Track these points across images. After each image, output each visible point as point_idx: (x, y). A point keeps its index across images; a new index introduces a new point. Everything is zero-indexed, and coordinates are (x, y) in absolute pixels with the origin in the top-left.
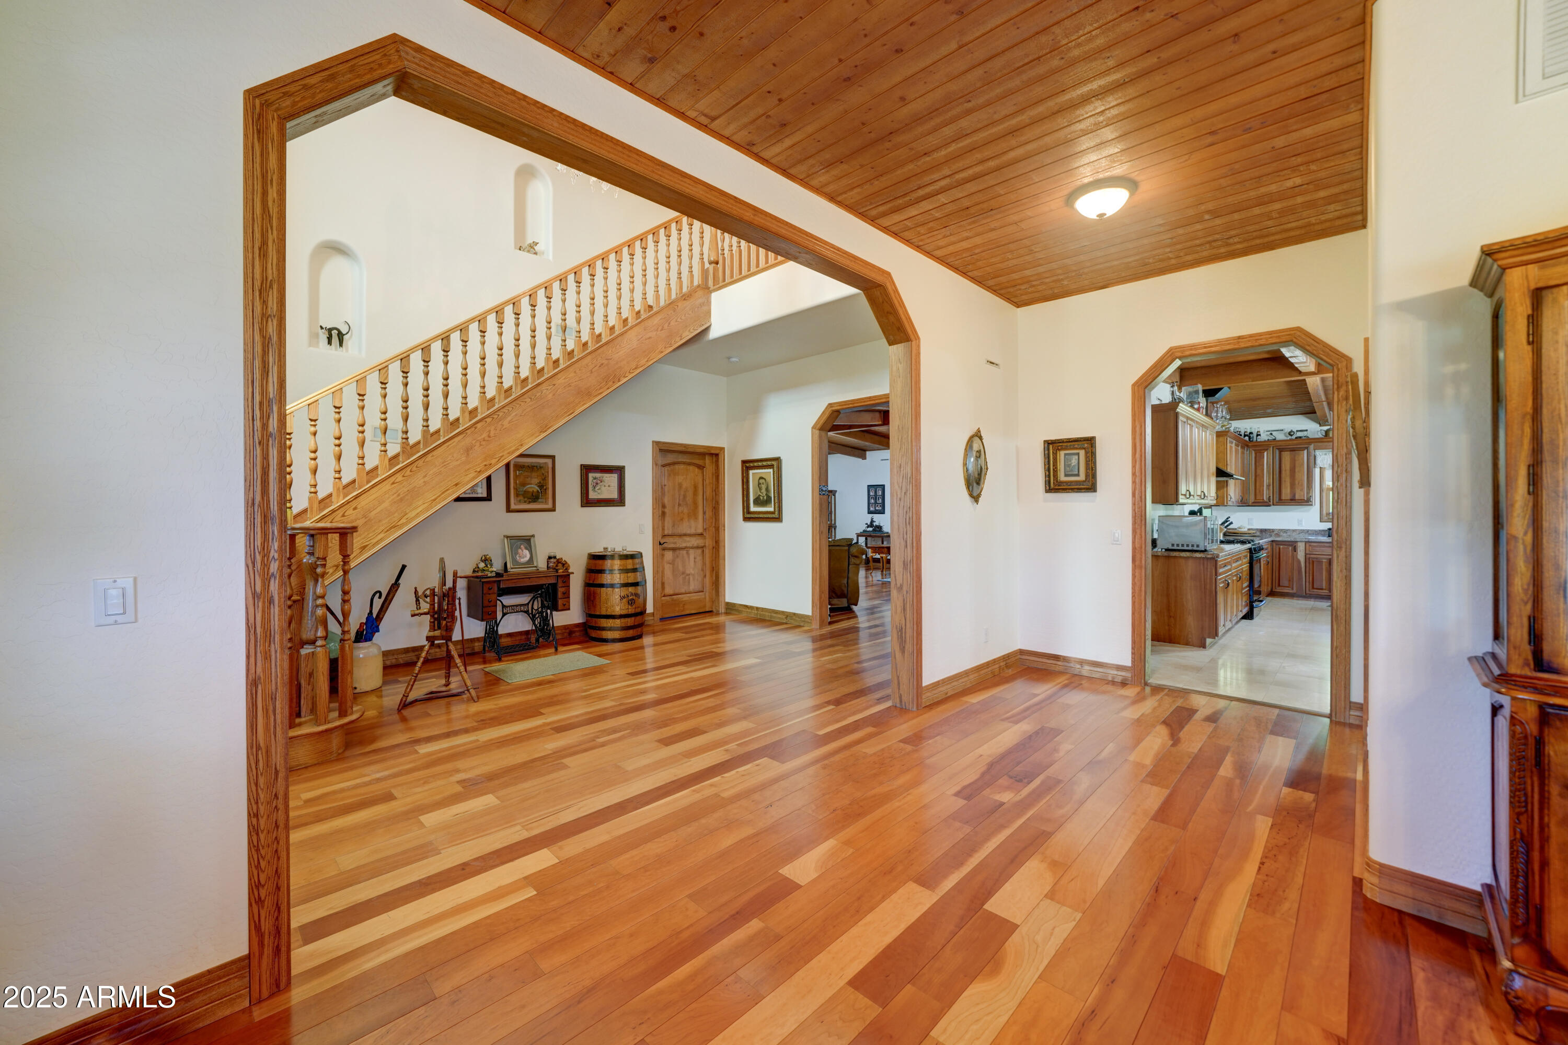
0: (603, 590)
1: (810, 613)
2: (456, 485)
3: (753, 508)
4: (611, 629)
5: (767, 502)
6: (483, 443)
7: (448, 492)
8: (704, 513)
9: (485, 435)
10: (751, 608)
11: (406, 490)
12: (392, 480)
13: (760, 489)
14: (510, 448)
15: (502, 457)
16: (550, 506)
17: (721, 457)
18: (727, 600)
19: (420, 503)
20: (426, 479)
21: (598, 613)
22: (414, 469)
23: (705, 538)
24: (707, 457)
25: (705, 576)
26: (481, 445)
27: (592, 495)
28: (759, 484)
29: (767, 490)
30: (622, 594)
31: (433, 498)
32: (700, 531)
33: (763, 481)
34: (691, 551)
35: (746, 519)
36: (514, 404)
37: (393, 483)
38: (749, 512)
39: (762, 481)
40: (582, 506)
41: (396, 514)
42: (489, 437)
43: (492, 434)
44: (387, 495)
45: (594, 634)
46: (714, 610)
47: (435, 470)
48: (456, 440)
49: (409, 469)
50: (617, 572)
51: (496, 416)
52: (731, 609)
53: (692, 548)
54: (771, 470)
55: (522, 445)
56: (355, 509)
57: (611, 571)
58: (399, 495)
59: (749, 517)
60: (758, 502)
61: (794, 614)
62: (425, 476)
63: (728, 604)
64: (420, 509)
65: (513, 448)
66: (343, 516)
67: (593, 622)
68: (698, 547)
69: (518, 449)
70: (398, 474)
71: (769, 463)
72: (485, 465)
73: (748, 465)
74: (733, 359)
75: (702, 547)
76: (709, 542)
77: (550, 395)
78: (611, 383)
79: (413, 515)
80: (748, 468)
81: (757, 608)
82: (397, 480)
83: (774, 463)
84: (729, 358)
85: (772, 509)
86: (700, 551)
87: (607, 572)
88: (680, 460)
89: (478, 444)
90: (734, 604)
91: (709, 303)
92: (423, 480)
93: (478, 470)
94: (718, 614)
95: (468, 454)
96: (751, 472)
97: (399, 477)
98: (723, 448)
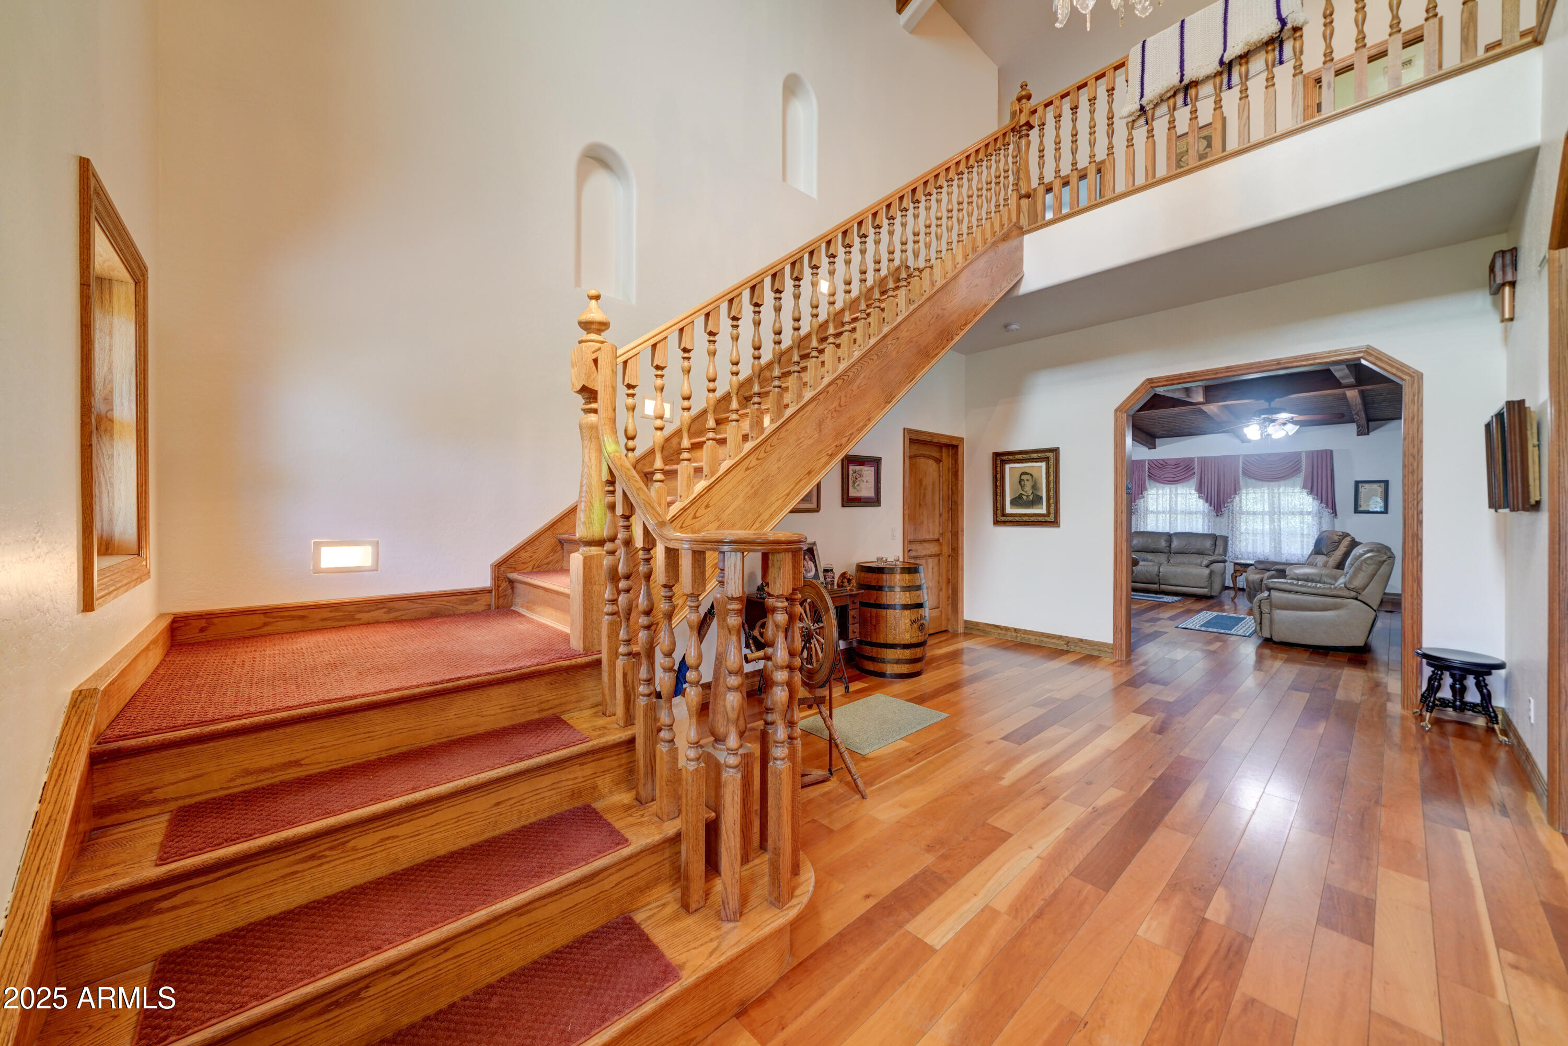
0: (890, 612)
1: (1109, 640)
2: (809, 473)
3: (1009, 510)
4: (898, 662)
5: (1037, 500)
6: (835, 414)
7: (802, 483)
8: (941, 515)
9: (836, 404)
10: (1007, 629)
11: (760, 479)
12: (745, 464)
13: (1022, 487)
14: (859, 423)
15: (851, 434)
16: (814, 506)
17: (960, 448)
18: (965, 618)
19: (773, 499)
20: (781, 463)
21: (882, 641)
22: (769, 448)
23: (941, 544)
24: (944, 450)
25: (941, 589)
26: (833, 417)
27: (853, 493)
28: (1020, 481)
29: (1035, 487)
30: (913, 618)
31: (787, 492)
32: (936, 536)
33: (1029, 477)
34: (930, 560)
35: (997, 523)
36: (862, 361)
37: (747, 469)
38: (1004, 515)
39: (1024, 477)
40: (843, 506)
41: (750, 515)
42: (840, 406)
43: (843, 403)
44: (740, 487)
45: (870, 666)
46: (950, 630)
47: (789, 450)
48: (810, 408)
49: (762, 449)
50: (898, 589)
51: (846, 378)
52: (974, 630)
53: (931, 556)
54: (1043, 465)
55: (869, 420)
56: (707, 506)
57: (891, 588)
58: (753, 487)
59: (1001, 519)
60: (1016, 502)
61: (1081, 640)
62: (779, 460)
63: (966, 622)
64: (774, 508)
65: (862, 424)
66: (695, 517)
67: (868, 651)
68: (935, 556)
69: (866, 425)
70: (752, 456)
71: (1042, 455)
72: (837, 446)
73: (1000, 459)
74: (1014, 327)
75: (938, 555)
76: (946, 550)
77: (894, 353)
78: (945, 341)
79: (766, 517)
80: (1004, 462)
81: (1016, 630)
82: (751, 465)
83: (1051, 455)
84: (1006, 326)
85: (1043, 510)
86: (936, 560)
87: (886, 589)
88: (921, 452)
89: (829, 416)
90: (977, 624)
91: (1020, 248)
92: (776, 466)
93: (830, 452)
94: (955, 635)
95: (820, 430)
96: (1008, 467)
97: (752, 461)
98: (962, 439)
